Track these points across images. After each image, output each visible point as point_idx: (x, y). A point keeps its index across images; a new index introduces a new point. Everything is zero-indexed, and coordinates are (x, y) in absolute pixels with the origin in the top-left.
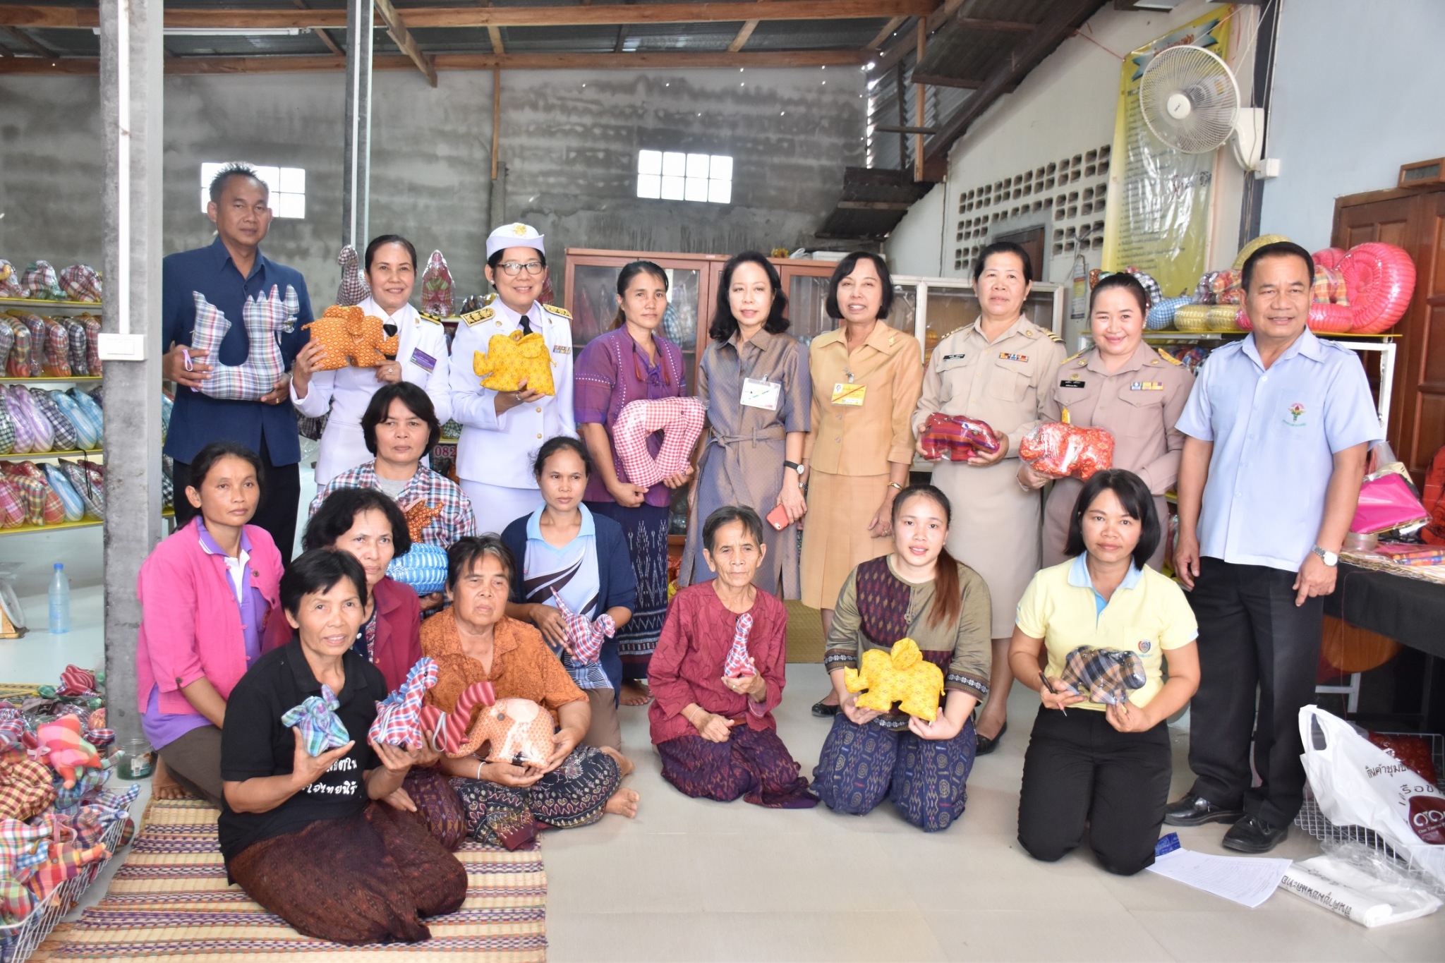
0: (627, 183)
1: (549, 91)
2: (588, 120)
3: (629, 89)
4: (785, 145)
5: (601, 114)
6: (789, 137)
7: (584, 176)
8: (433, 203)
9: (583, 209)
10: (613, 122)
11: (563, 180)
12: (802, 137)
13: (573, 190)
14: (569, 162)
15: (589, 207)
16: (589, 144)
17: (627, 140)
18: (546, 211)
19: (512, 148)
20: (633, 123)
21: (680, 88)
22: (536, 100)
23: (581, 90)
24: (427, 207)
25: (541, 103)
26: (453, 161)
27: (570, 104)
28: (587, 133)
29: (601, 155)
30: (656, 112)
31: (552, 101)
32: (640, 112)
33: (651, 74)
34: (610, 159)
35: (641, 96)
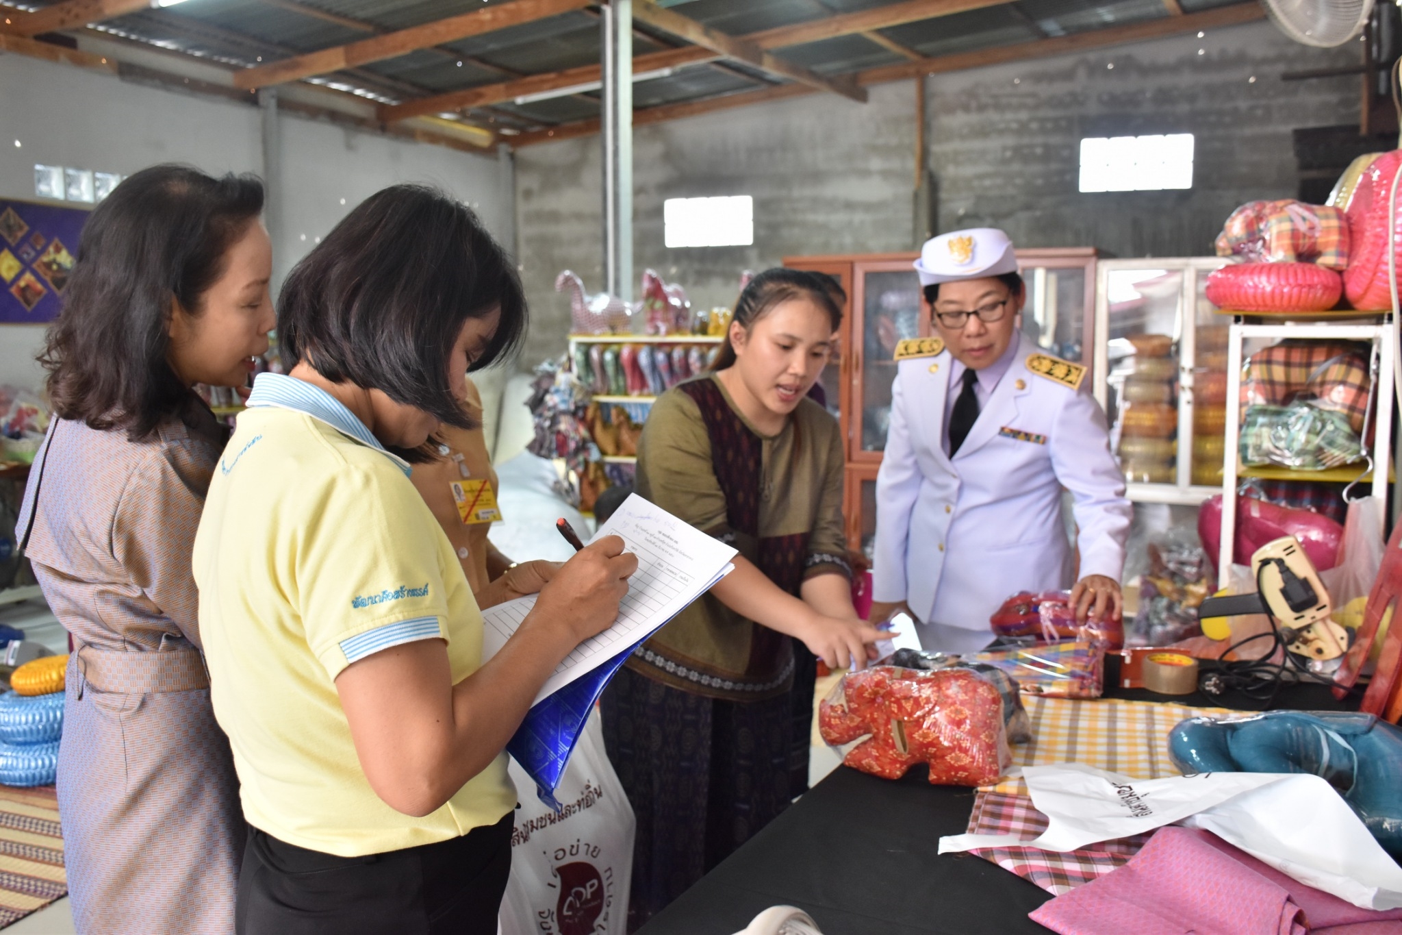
0: (1067, 178)
1: (981, 91)
2: (1023, 115)
3: (1068, 75)
4: (1259, 112)
5: (1037, 107)
6: (1263, 102)
7: (1021, 175)
8: (868, 218)
10: (1051, 113)
11: (999, 181)
12: (1282, 100)
13: (1010, 191)
14: (1005, 162)
15: (1028, 207)
16: (1026, 140)
17: (1068, 130)
18: (982, 215)
19: (946, 155)
20: (1073, 111)
21: (1126, 66)
22: (969, 101)
23: (1015, 86)
24: (862, 222)
25: (974, 104)
26: (886, 174)
27: (1004, 101)
28: (1023, 129)
29: (1039, 151)
30: (1099, 97)
31: (984, 100)
32: (1081, 98)
33: (1092, 56)
34: (1049, 154)
35: (1080, 81)
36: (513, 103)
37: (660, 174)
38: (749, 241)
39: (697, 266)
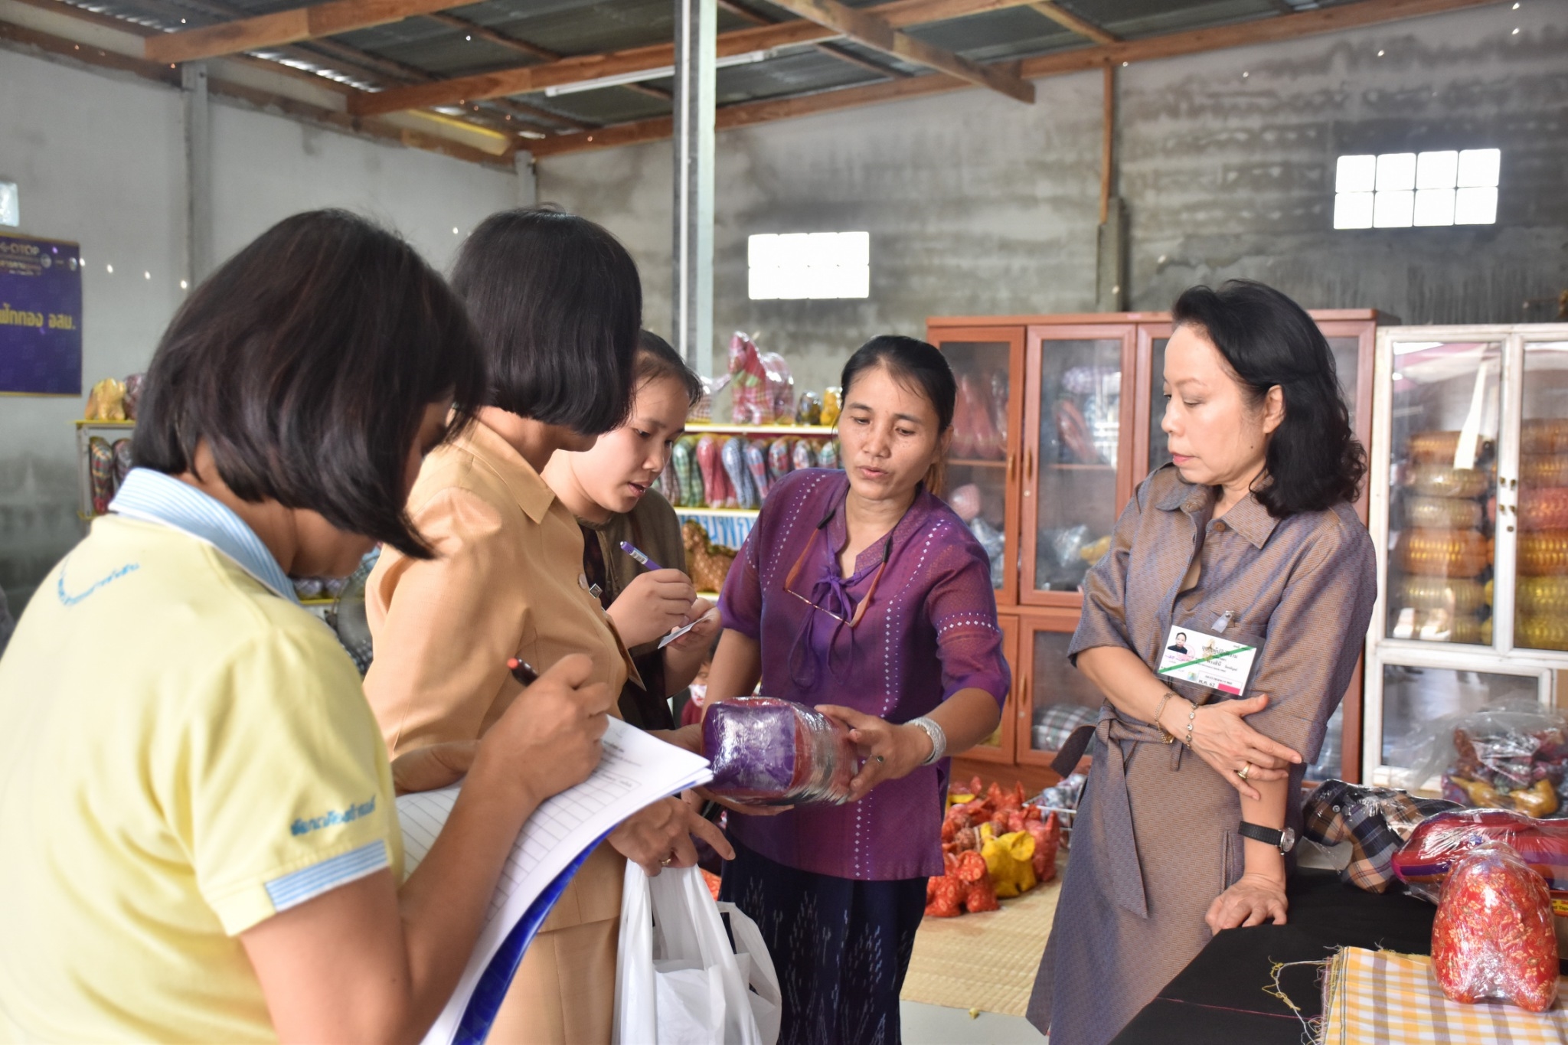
0: (1317, 209)
1: (1195, 87)
2: (1255, 122)
3: (1320, 65)
5: (1274, 110)
7: (1250, 205)
8: (1032, 263)
9: (1249, 254)
10: (1294, 119)
11: (1218, 214)
13: (1234, 228)
14: (1226, 187)
15: (1259, 250)
16: (1257, 157)
17: (1318, 143)
18: (1193, 262)
19: (1143, 176)
20: (1327, 116)
21: (1403, 52)
22: (1176, 103)
23: (1244, 81)
24: (1024, 270)
25: (1184, 106)
26: (1058, 203)
27: (1227, 102)
28: (1254, 141)
29: (1276, 172)
30: (1365, 96)
31: (1199, 100)
32: (1338, 98)
33: (1356, 38)
34: (1290, 176)
35: (1338, 74)
36: (543, 94)
37: (744, 198)
38: (862, 291)
39: (791, 327)
